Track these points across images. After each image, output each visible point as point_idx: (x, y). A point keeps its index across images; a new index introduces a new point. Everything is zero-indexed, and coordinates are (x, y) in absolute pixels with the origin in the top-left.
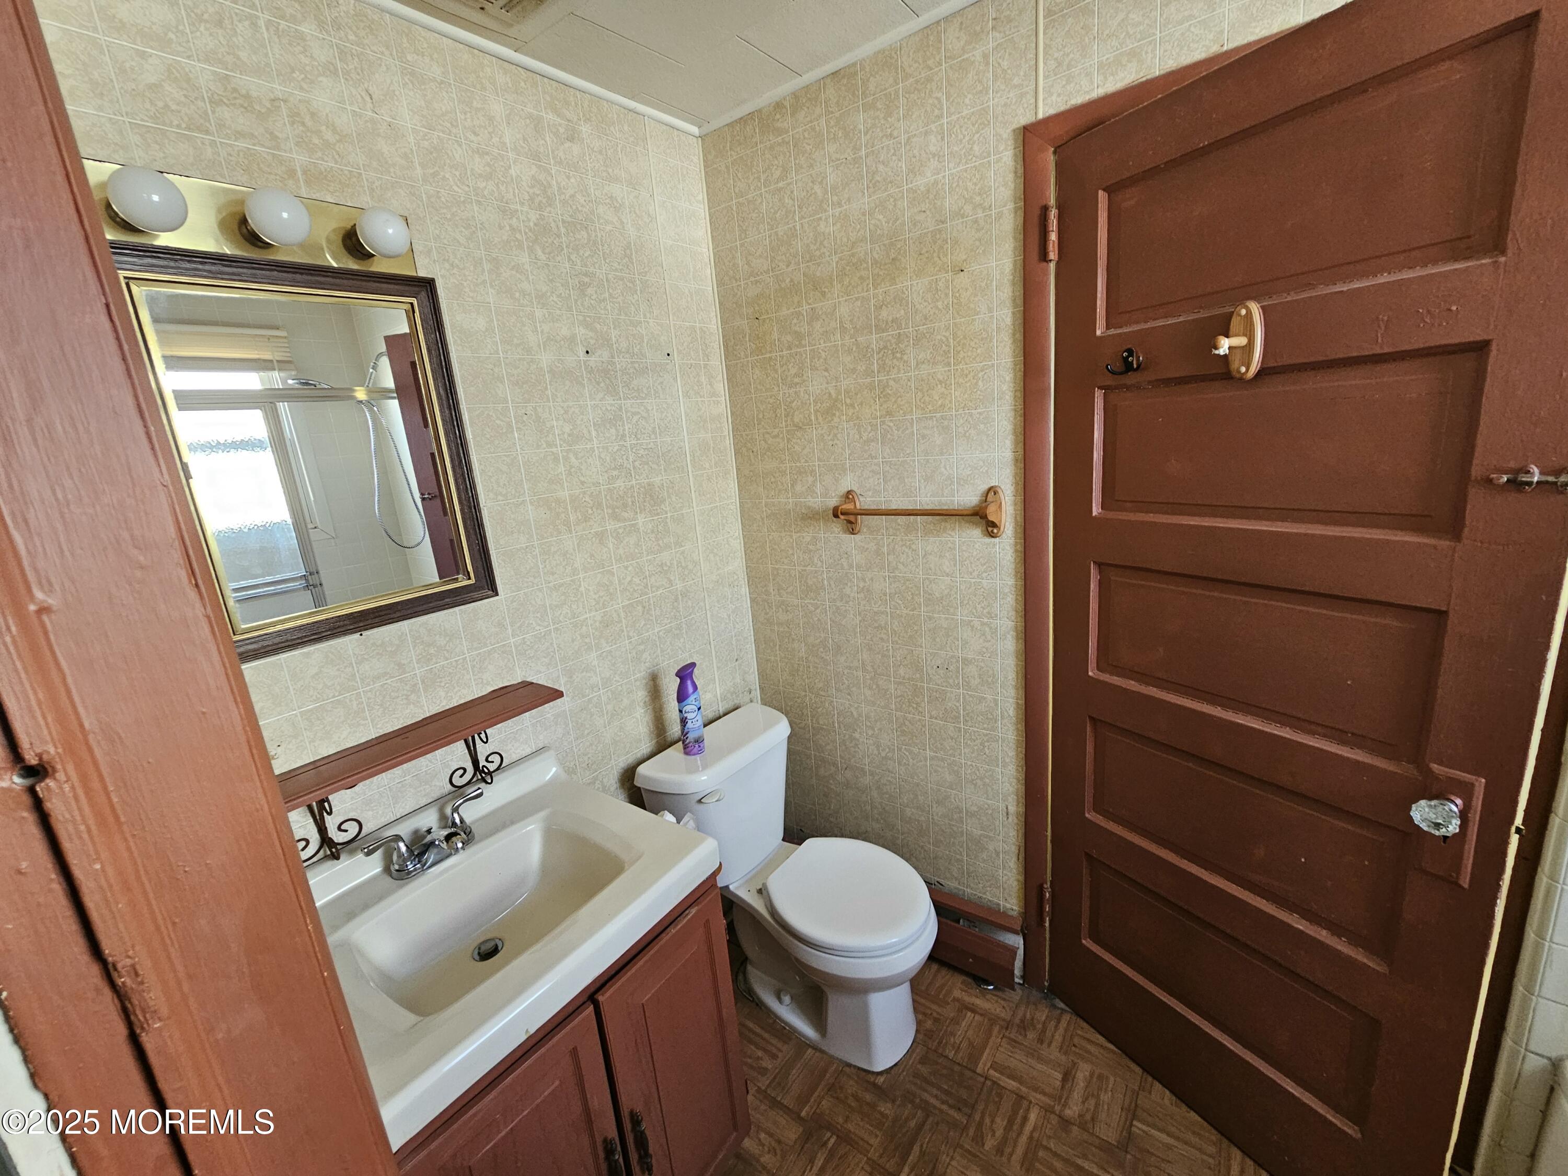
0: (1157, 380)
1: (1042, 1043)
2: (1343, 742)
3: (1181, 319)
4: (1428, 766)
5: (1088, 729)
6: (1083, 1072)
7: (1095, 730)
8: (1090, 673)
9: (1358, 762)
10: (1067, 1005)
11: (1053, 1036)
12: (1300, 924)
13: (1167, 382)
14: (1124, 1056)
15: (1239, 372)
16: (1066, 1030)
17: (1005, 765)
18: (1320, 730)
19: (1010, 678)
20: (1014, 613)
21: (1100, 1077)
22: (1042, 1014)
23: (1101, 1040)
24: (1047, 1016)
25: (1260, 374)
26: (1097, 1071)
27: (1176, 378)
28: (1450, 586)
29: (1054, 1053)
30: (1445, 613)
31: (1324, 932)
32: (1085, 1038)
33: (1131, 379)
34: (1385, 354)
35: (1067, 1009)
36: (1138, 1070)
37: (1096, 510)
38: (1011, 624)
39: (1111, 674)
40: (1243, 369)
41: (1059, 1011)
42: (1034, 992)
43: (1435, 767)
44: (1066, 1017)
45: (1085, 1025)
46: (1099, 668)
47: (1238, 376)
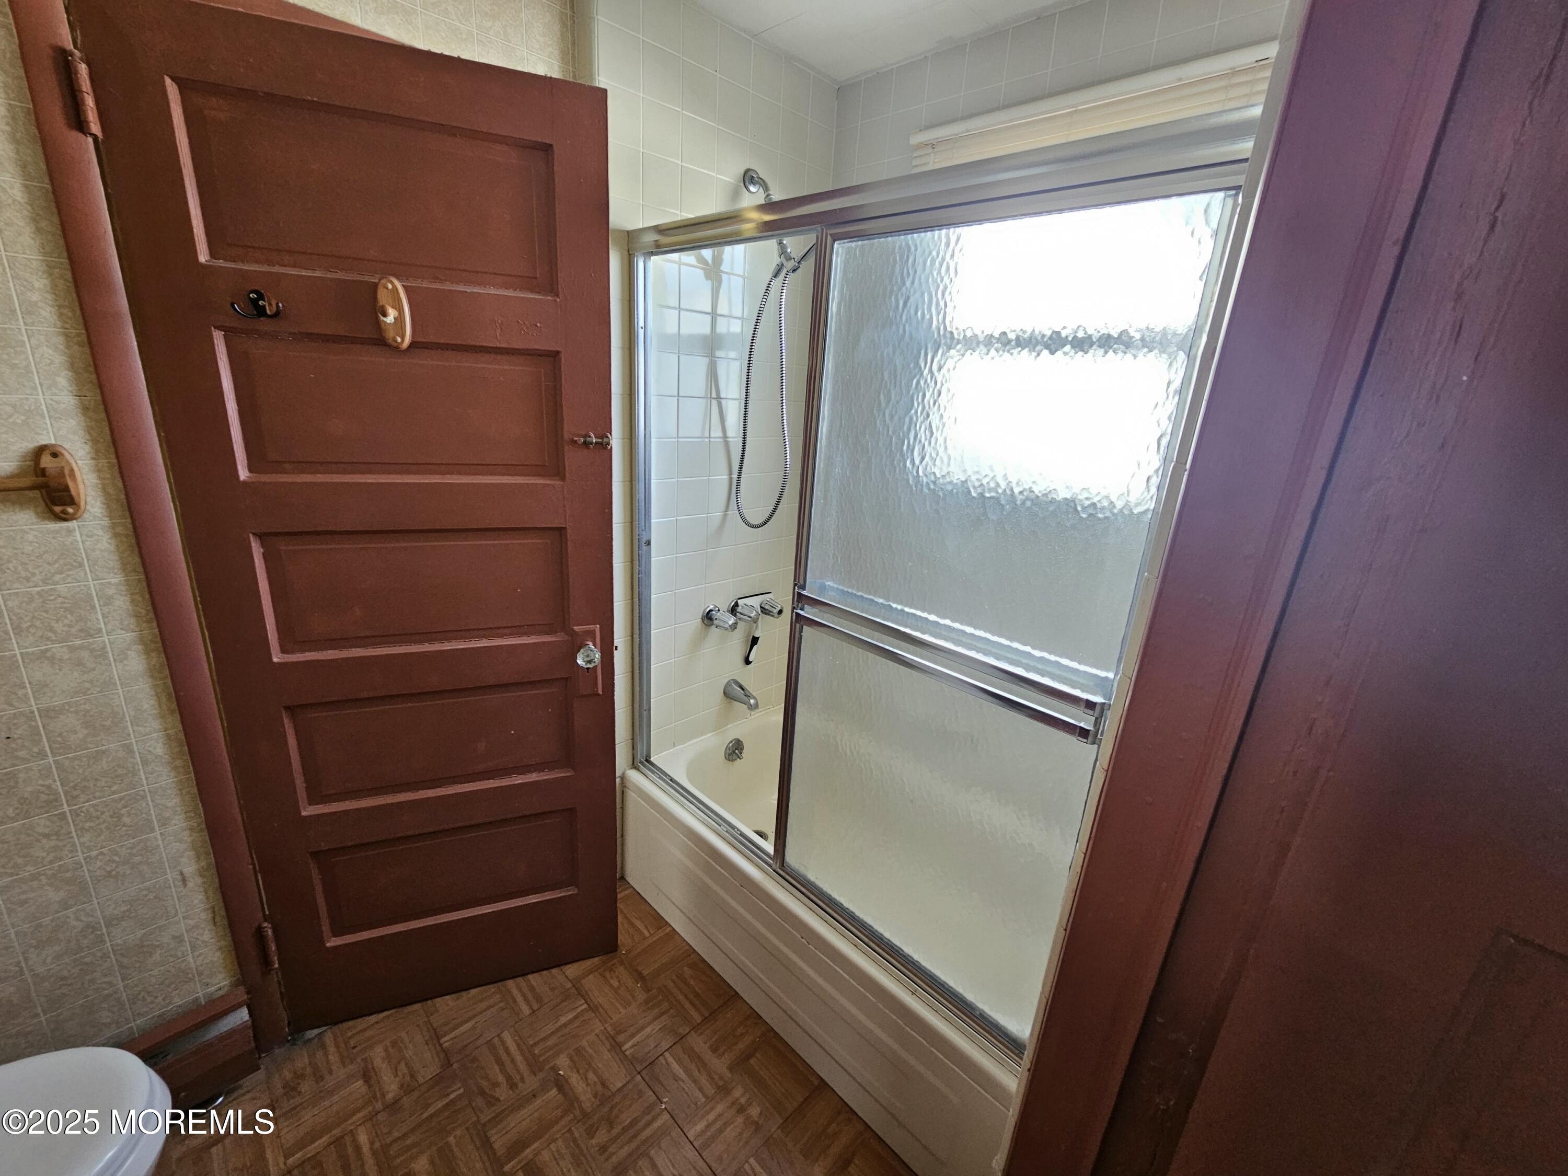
0: (300, 333)
1: (322, 1078)
2: (521, 635)
3: (317, 274)
4: (573, 629)
5: (286, 721)
6: (378, 1055)
7: (293, 718)
8: (275, 660)
9: (535, 643)
10: (319, 1027)
11: (328, 1062)
12: (518, 780)
13: (311, 337)
14: (400, 1009)
15: (396, 341)
16: (337, 1046)
17: (164, 822)
18: (507, 631)
19: (146, 706)
20: (133, 620)
21: (394, 1044)
22: (301, 1059)
23: (373, 1019)
24: (309, 1056)
25: (413, 345)
26: (387, 1042)
27: (326, 335)
28: (565, 511)
29: (341, 1073)
30: (564, 528)
31: (534, 775)
32: (358, 1033)
33: (264, 325)
34: (502, 348)
35: (324, 1028)
36: (417, 1006)
37: (243, 474)
38: (129, 636)
39: (303, 651)
40: (399, 340)
41: (316, 1040)
42: (277, 1051)
43: (576, 628)
44: (329, 1038)
45: (351, 1023)
46: (284, 650)
47: (395, 345)
